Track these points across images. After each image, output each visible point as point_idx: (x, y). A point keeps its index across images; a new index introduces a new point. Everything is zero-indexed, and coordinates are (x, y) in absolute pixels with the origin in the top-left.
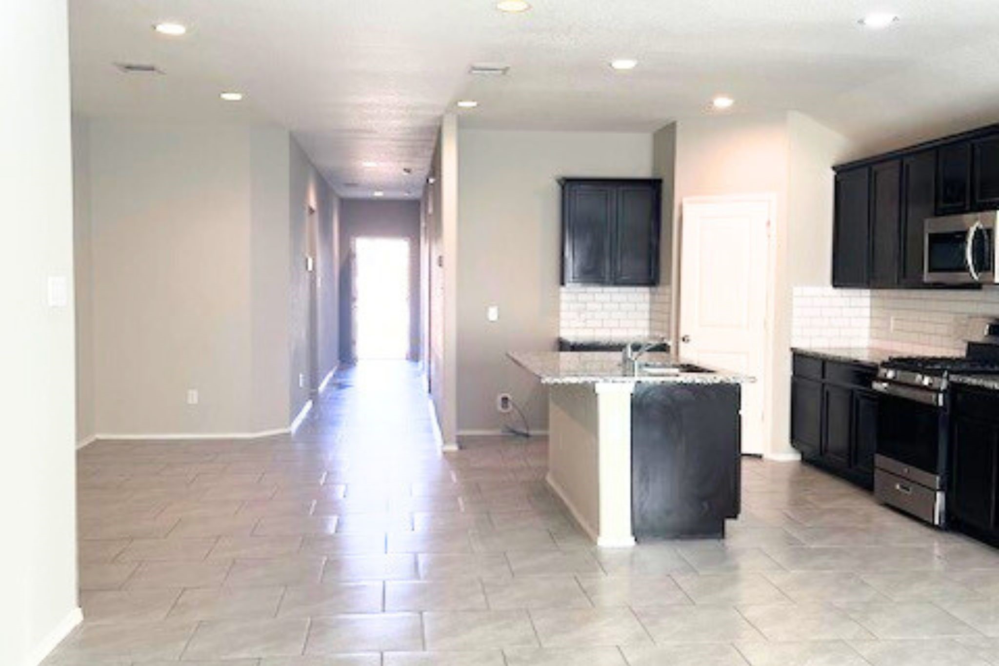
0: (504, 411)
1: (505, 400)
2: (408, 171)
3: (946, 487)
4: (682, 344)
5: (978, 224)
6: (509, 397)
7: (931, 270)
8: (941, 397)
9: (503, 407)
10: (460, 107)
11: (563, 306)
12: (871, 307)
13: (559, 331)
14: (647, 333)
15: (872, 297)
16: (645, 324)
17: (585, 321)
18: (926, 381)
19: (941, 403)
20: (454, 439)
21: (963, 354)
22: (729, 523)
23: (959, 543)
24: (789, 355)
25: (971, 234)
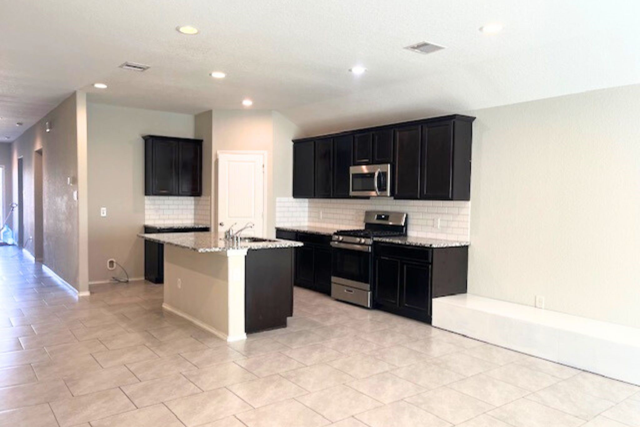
0: (110, 269)
1: (112, 262)
2: (20, 124)
3: (373, 289)
4: (219, 227)
5: (379, 170)
6: (114, 261)
7: (353, 191)
8: (370, 248)
9: (110, 267)
10: (96, 88)
11: (146, 207)
12: (309, 207)
13: (144, 222)
14: (193, 222)
15: (309, 202)
16: (192, 216)
17: (159, 215)
18: (363, 241)
19: (370, 250)
20: (87, 288)
21: (363, 228)
22: (289, 319)
23: (381, 316)
24: (275, 231)
25: (376, 174)
